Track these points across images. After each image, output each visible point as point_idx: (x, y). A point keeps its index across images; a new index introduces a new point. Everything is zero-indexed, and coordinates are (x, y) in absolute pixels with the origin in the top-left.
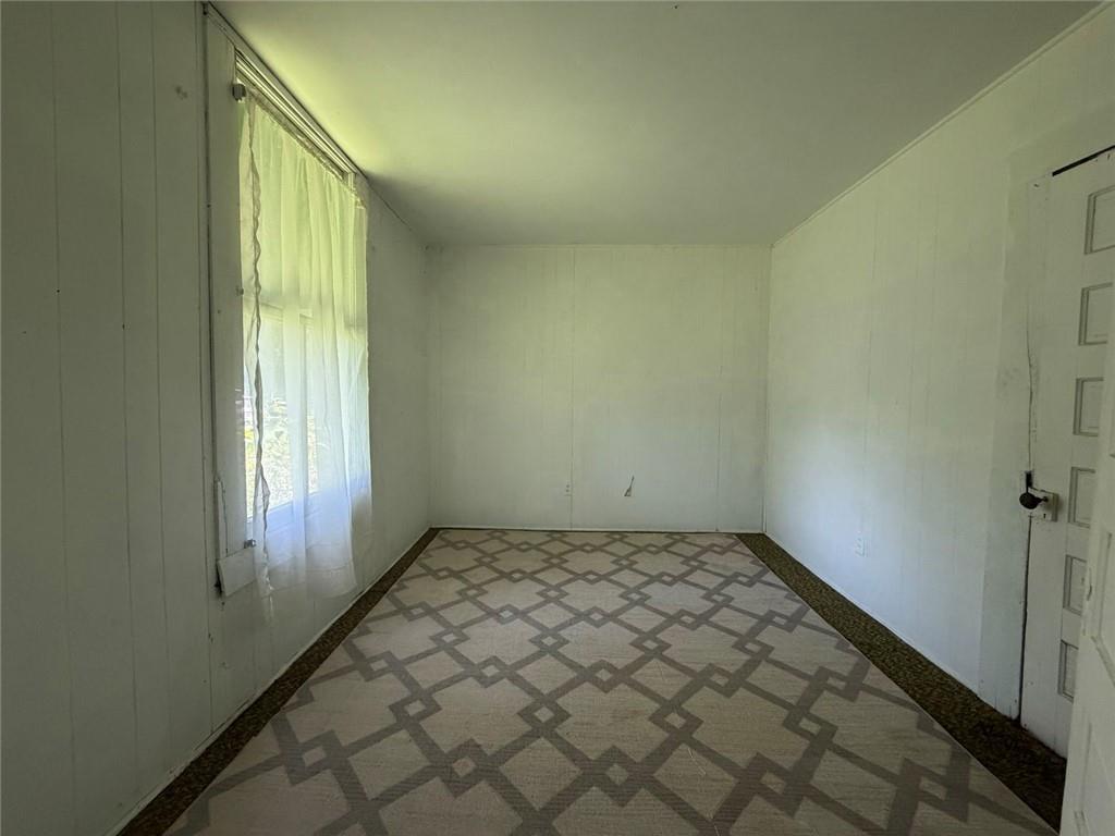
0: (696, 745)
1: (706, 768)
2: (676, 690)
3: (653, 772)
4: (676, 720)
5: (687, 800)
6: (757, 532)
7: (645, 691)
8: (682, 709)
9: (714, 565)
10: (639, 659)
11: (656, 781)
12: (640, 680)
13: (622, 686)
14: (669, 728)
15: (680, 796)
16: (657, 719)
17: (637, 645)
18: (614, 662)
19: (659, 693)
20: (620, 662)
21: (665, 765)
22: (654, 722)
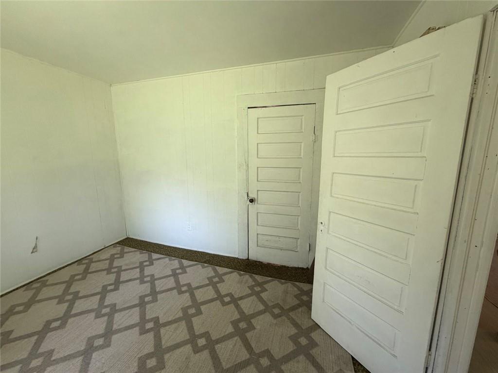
0: (218, 341)
1: (230, 344)
2: (186, 331)
3: (223, 368)
4: (202, 342)
5: (240, 361)
6: (124, 238)
7: (177, 346)
8: (198, 335)
9: (126, 265)
10: (155, 336)
11: (228, 369)
12: (169, 344)
13: (166, 356)
14: (204, 347)
15: (237, 362)
16: (197, 350)
17: (143, 332)
18: (146, 352)
19: (182, 340)
20: (149, 348)
21: (222, 361)
22: (198, 352)
